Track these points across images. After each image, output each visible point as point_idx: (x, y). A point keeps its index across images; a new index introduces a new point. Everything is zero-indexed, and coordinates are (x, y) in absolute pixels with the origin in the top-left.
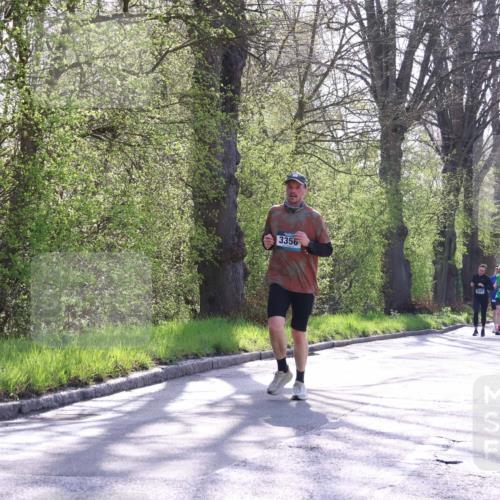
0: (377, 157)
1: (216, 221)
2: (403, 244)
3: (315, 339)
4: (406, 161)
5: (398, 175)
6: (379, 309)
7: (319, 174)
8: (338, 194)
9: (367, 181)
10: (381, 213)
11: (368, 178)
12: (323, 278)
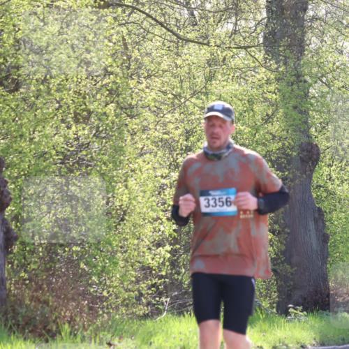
0: (258, 14)
2: (310, 177)
4: (314, 19)
5: (299, 46)
7: (148, 45)
8: (186, 85)
9: (240, 59)
10: (268, 119)
11: (242, 53)
12: (159, 244)
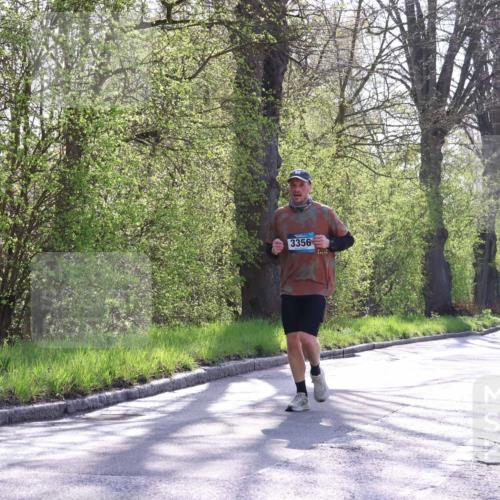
0: (417, 161)
1: (258, 224)
2: (443, 246)
3: (356, 341)
4: (447, 164)
5: (438, 178)
6: (419, 311)
7: (359, 177)
8: (379, 197)
9: (407, 184)
10: (422, 216)
11: (408, 181)
12: (364, 280)
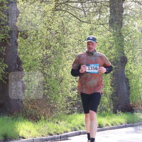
0: (107, 13)
1: (4, 54)
2: (124, 68)
3: (69, 130)
4: (126, 15)
5: (121, 24)
6: (109, 110)
8: (83, 37)
9: (101, 28)
10: (110, 48)
11: (102, 26)
12: (74, 90)
